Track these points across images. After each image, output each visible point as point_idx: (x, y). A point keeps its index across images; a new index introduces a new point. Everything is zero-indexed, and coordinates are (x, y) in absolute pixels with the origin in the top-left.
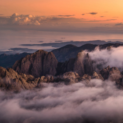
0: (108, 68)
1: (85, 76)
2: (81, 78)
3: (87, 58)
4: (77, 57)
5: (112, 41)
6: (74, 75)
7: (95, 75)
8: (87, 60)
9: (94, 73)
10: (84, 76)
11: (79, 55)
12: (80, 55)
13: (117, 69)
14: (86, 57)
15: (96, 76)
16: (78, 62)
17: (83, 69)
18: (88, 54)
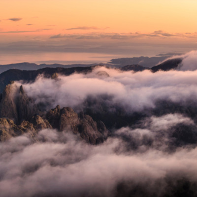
0: (57, 109)
1: (24, 124)
2: (19, 127)
3: (21, 94)
4: (5, 93)
5: (47, 64)
6: (7, 122)
7: (39, 122)
8: (21, 97)
9: (38, 119)
10: (22, 124)
11: (7, 89)
12: (9, 89)
13: (72, 110)
14: (19, 92)
15: (41, 124)
16: (6, 100)
17: (15, 112)
18: (21, 87)
